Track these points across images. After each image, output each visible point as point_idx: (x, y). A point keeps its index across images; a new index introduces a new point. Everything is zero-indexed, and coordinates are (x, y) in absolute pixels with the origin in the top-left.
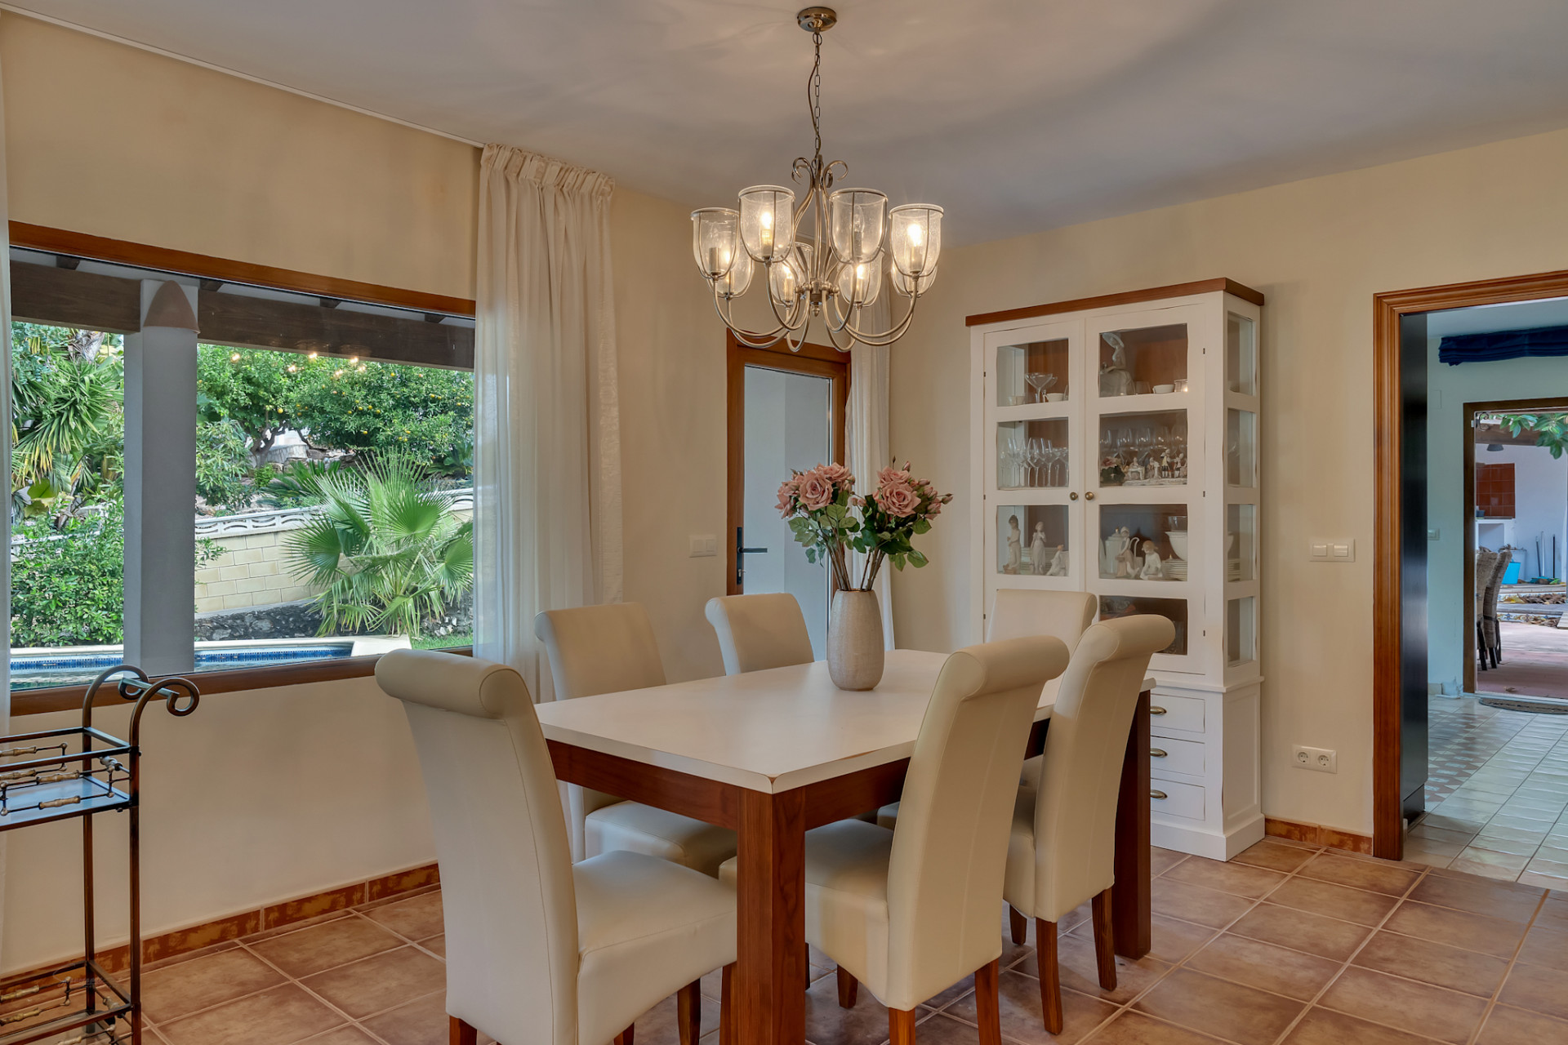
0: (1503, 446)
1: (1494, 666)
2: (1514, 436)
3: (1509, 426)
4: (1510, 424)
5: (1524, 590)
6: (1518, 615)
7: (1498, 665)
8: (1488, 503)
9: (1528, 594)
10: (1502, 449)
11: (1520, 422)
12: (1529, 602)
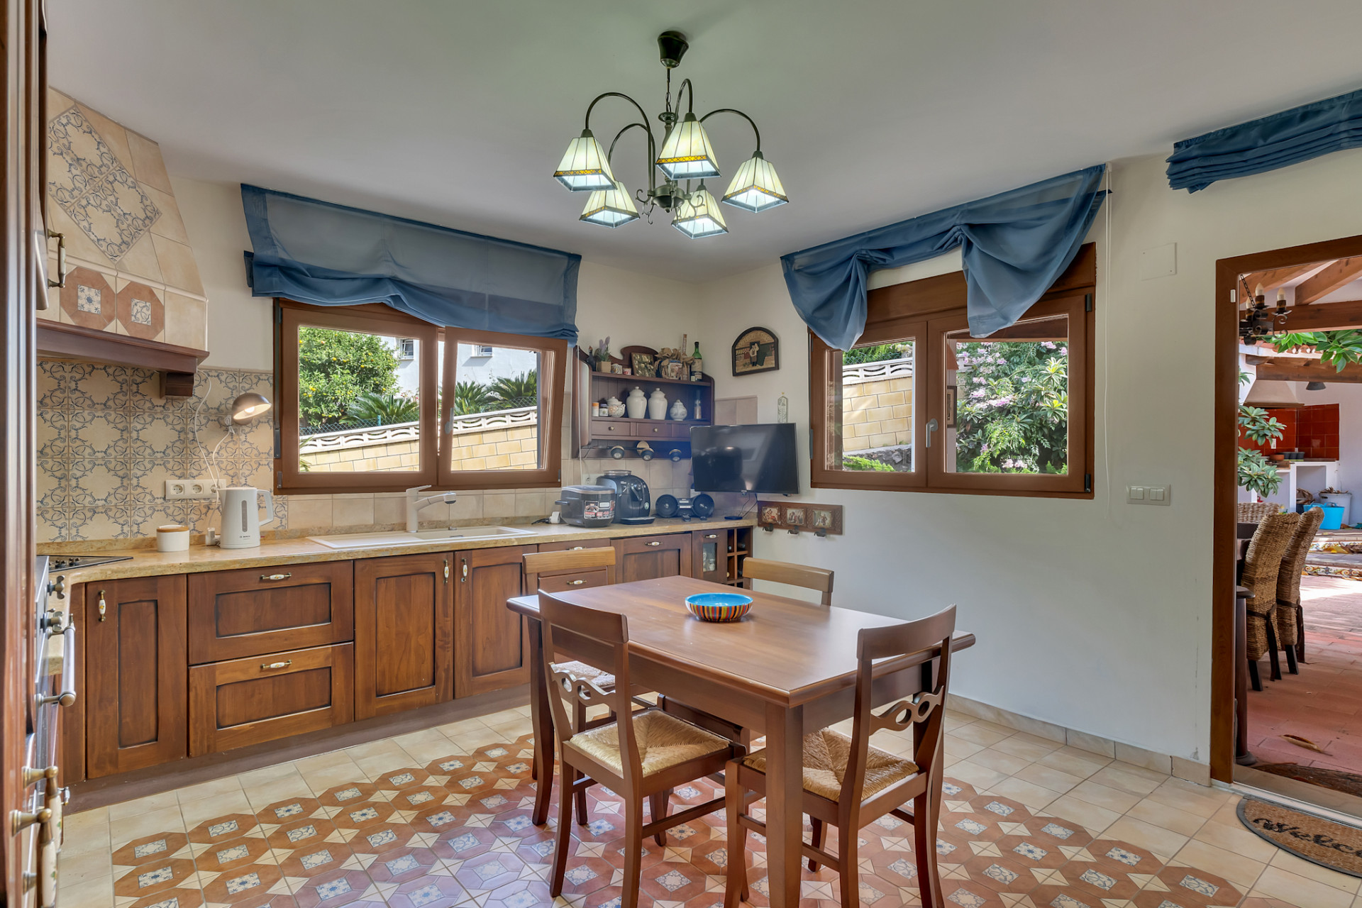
0: (1325, 383)
1: (1293, 670)
2: (1338, 371)
3: (1331, 362)
4: (1332, 358)
5: (1347, 538)
6: (1340, 569)
7: (1300, 666)
8: (1309, 444)
9: (1352, 543)
10: (1324, 387)
11: (1344, 355)
12: (1353, 552)
